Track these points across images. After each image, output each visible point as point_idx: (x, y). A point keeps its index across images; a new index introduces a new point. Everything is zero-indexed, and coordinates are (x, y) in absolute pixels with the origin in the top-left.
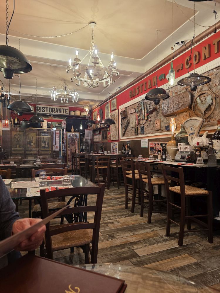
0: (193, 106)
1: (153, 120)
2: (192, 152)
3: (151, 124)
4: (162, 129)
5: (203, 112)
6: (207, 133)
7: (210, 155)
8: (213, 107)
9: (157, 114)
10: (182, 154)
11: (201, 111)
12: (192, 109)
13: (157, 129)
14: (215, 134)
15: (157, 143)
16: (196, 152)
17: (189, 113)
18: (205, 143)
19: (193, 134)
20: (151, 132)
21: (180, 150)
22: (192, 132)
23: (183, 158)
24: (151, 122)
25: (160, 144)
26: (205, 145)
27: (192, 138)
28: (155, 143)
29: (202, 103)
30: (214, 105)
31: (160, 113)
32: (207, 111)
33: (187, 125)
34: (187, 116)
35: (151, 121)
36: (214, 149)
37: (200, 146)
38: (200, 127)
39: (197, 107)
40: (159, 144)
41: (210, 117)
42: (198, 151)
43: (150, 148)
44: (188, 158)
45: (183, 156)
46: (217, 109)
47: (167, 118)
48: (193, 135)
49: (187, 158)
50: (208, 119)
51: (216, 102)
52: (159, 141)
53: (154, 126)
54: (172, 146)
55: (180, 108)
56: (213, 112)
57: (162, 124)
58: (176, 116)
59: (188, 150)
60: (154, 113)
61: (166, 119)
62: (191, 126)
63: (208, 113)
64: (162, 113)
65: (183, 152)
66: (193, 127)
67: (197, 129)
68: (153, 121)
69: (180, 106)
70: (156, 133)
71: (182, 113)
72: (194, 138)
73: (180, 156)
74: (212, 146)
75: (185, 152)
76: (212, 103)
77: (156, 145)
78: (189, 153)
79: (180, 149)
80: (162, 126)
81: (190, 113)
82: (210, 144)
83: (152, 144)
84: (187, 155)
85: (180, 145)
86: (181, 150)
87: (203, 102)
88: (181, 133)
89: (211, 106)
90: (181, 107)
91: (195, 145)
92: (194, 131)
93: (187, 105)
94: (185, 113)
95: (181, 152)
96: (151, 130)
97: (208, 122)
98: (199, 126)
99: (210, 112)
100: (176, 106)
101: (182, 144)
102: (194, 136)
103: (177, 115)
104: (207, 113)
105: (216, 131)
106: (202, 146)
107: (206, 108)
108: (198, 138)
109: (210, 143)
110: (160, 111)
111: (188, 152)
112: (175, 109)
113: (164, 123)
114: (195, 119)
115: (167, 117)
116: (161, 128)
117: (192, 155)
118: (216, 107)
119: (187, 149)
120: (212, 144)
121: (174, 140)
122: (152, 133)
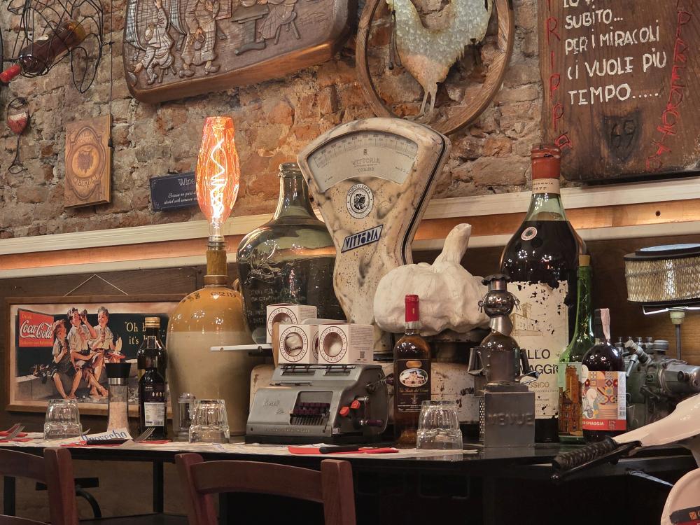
0: (361, 37)
1: (44, 120)
2: (370, 372)
3: (25, 153)
4: (126, 198)
5: (432, 89)
6: (465, 239)
7: (492, 389)
8: (496, 60)
9: (81, 79)
10: (298, 385)
11: (414, 79)
12: (352, 63)
14: (516, 244)
16: (401, 368)
17: (333, 86)
18: (458, 307)
19: (367, 239)
20: (26, 221)
21: (282, 358)
22: (365, 223)
23: (308, 412)
24: (31, 140)
25: (102, 321)
26: (456, 320)
27: (363, 270)
28: (65, 310)
29: (425, 25)
30: (504, 45)
31: (107, 74)
32: (457, 85)
34: (319, 110)
35: (26, 128)
36: (516, 345)
37: (426, 328)
38: (421, 190)
39: (387, 50)
40: (93, 320)
41: (473, 125)
42: (414, 363)
43: (21, 351)
44: (344, 411)
45: (307, 399)
46: (524, 77)
47: (166, 113)
48: (369, 249)
49: (339, 415)
50: (465, 143)
51: (514, 27)
52: (95, 297)
53: (49, 175)
54: (210, 326)
55: (272, 49)
56: (496, 92)
57: (126, 158)
58: (234, 101)
59: (343, 354)
60: (60, 70)
61: (151, 124)
62: (356, 181)
63: (462, 97)
64: (127, 71)
65: (308, 370)
66: (374, 185)
67: (401, 204)
68: (46, 129)
69: (267, 31)
70: (67, 229)
71: (282, 82)
72: (381, 271)
73: (289, 399)
74: (509, 325)
75: (320, 374)
77: (68, 327)
78: (355, 375)
79: (288, 349)
80: (124, 172)
81: (340, 86)
82: (490, 309)
84: (338, 394)
85: (280, 318)
86: (292, 360)
87: (431, 20)
88: (279, 229)
89: (486, 54)
90: (276, 39)
91: (391, 319)
92: (380, 216)
93: (322, 29)
94: (302, 90)
95: (290, 369)
97: (464, 160)
98: (413, 184)
99: (479, 92)
101: (294, 309)
102: (382, 253)
103: (244, 99)
104: (454, 94)
105: (526, 225)
106: (438, 325)
107: (451, 61)
108: (412, 272)
109: (495, 305)
110: (107, 59)
111: (345, 370)
113: (142, 156)
115: (164, 104)
116: (112, 189)
117: (370, 392)
118: (514, 57)
119: (335, 348)
120: (505, 308)
121: (225, 283)
122: (38, 231)
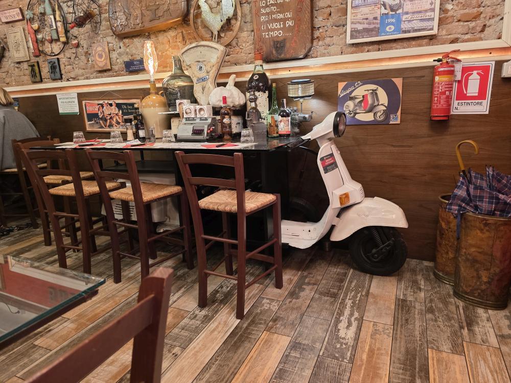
0: (191, 16)
1: (84, 43)
2: (213, 119)
3: (79, 54)
4: (116, 68)
5: (216, 33)
7: (255, 124)
8: (236, 25)
9: (95, 29)
10: (192, 124)
11: (210, 30)
12: (189, 25)
13: (100, 67)
14: (251, 80)
15: (106, 102)
16: (223, 118)
17: (182, 32)
19: (204, 79)
20: (83, 75)
21: (185, 116)
22: (203, 75)
23: (197, 132)
24: (80, 50)
25: (114, 105)
27: (203, 89)
28: (101, 102)
30: (239, 19)
31: (104, 28)
32: (224, 32)
33: (188, 59)
34: (178, 40)
35: (78, 46)
36: (259, 111)
38: (220, 64)
39: (199, 21)
40: (111, 105)
41: (230, 45)
43: (88, 115)
44: (209, 131)
45: (196, 128)
46: (245, 29)
47: (126, 41)
48: (205, 83)
49: (207, 133)
51: (243, 13)
52: (110, 98)
53: (88, 61)
54: (154, 106)
55: (161, 19)
56: (237, 34)
57: (114, 55)
60: (88, 26)
61: (121, 44)
62: (199, 62)
63: (225, 35)
64: (111, 26)
65: (194, 119)
66: (205, 63)
67: (214, 69)
68: (85, 46)
70: (97, 77)
71: (164, 31)
72: (210, 89)
73: (190, 128)
74: (256, 105)
75: (198, 121)
76: (235, 14)
77: (103, 107)
78: (210, 121)
79: (186, 113)
80: (114, 59)
81: (185, 32)
83: (92, 105)
84: (205, 126)
85: (181, 104)
86: (188, 116)
88: (174, 77)
89: (233, 22)
92: (208, 72)
93: (178, 13)
94: (172, 33)
95: (188, 119)
96: (81, 71)
97: (227, 56)
99: (231, 34)
100: (148, 12)
101: (184, 101)
102: (209, 84)
103: (152, 36)
104: (222, 35)
105: (254, 74)
107: (222, 24)
109: (252, 99)
110: (104, 23)
111: (206, 119)
112: (147, 19)
113: (120, 54)
114: (208, 46)
115: (125, 38)
116: (111, 65)
117: (215, 126)
120: (255, 100)
121: (156, 93)
122: (87, 78)
